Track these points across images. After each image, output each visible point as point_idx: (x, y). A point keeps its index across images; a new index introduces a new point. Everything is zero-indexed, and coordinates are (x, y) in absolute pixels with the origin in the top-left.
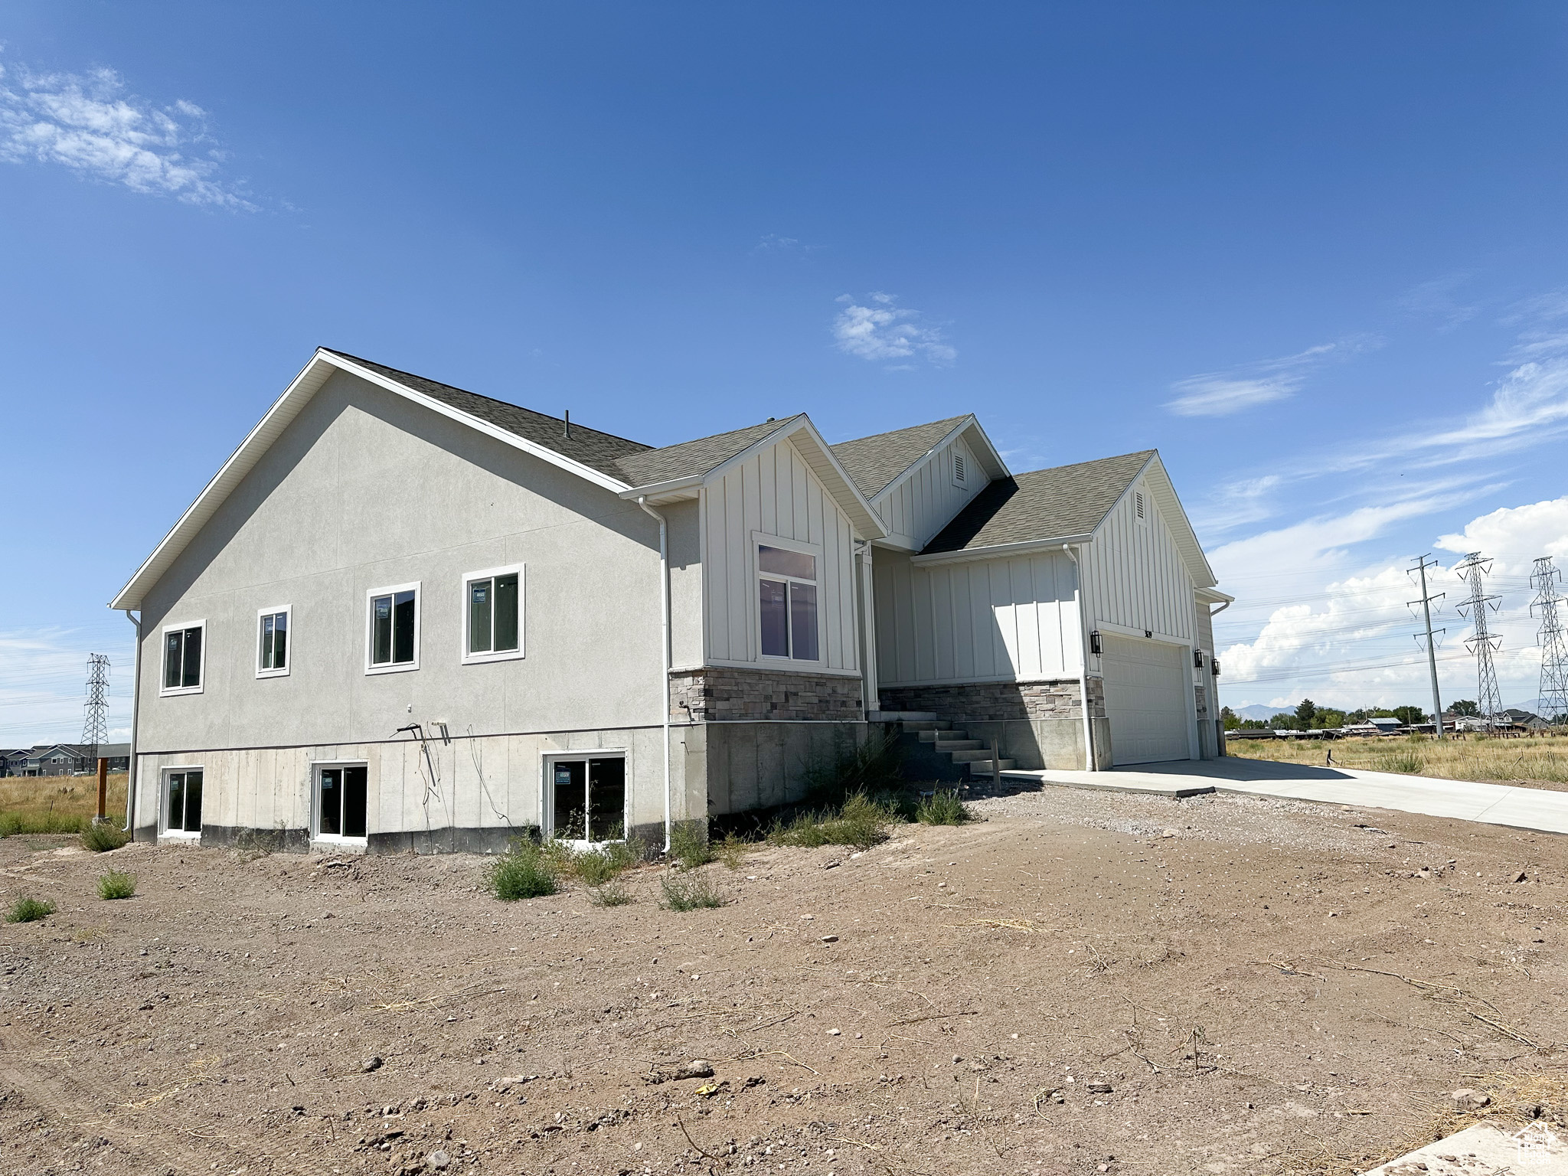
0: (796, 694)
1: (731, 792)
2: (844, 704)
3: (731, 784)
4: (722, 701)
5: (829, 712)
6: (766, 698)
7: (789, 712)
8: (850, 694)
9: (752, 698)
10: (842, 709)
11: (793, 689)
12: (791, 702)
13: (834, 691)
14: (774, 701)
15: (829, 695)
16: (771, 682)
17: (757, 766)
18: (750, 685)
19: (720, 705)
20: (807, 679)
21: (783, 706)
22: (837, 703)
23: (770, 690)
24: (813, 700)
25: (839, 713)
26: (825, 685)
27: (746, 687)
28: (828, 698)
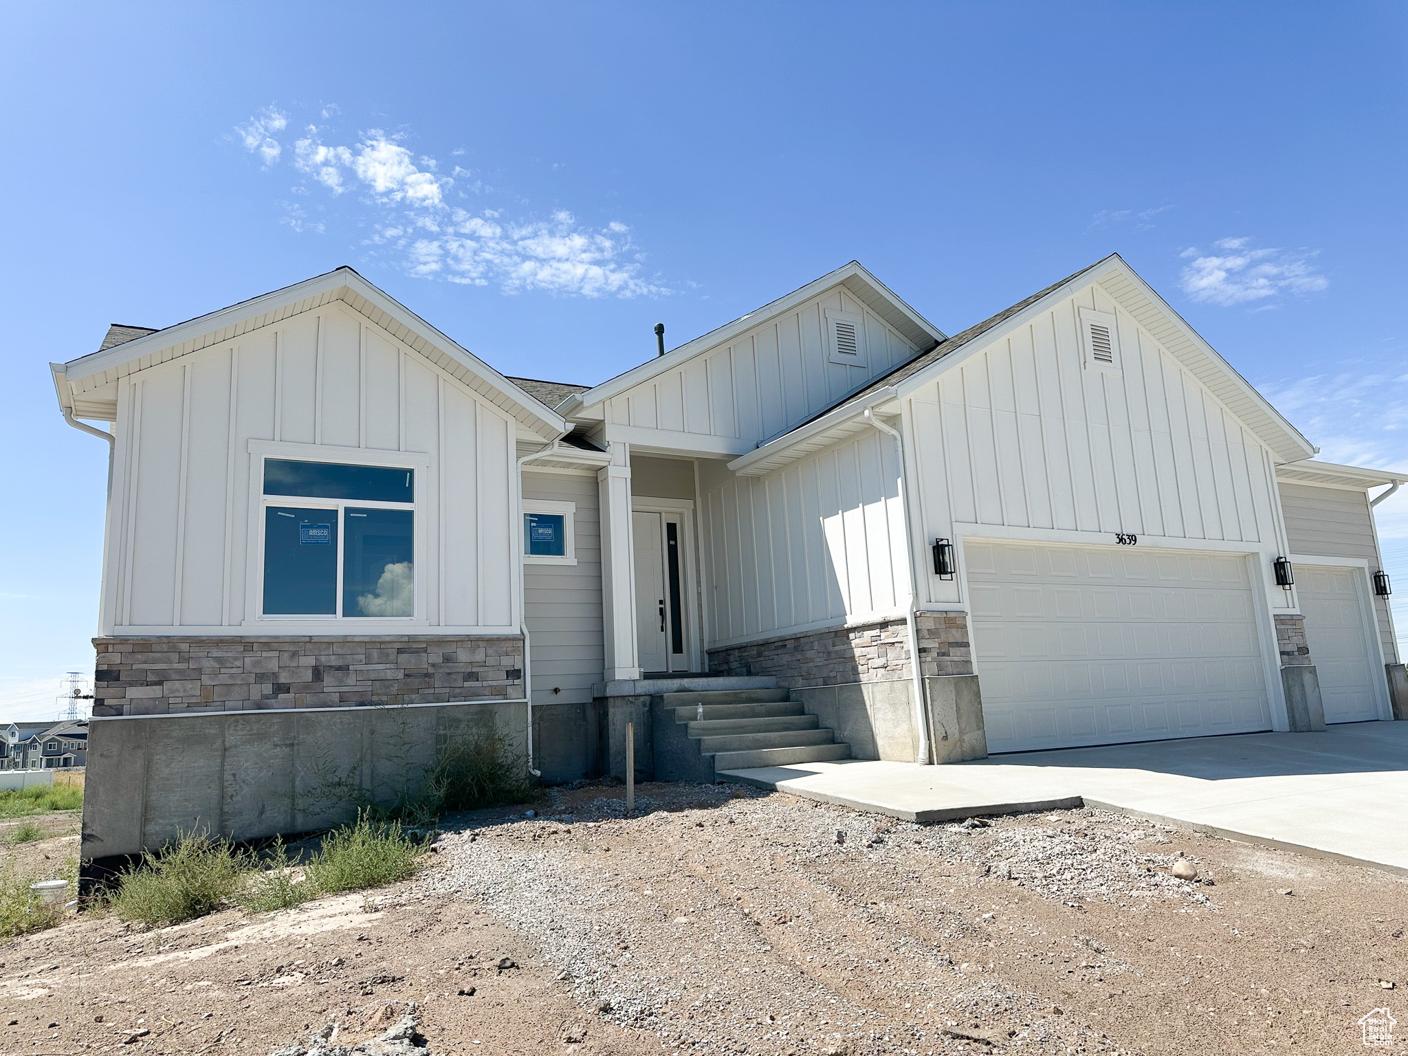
0: (344, 669)
1: (145, 820)
2: (472, 676)
3: (146, 807)
4: (142, 685)
5: (431, 691)
6: (261, 678)
7: (321, 695)
8: (490, 661)
9: (223, 679)
10: (467, 684)
11: (334, 661)
12: (328, 680)
13: (447, 659)
14: (282, 680)
15: (433, 665)
16: (276, 654)
17: (221, 779)
18: (218, 659)
19: (134, 693)
20: (376, 646)
21: (305, 687)
22: (454, 676)
23: (273, 666)
24: (390, 675)
25: (458, 690)
26: (426, 651)
27: (208, 664)
28: (431, 670)
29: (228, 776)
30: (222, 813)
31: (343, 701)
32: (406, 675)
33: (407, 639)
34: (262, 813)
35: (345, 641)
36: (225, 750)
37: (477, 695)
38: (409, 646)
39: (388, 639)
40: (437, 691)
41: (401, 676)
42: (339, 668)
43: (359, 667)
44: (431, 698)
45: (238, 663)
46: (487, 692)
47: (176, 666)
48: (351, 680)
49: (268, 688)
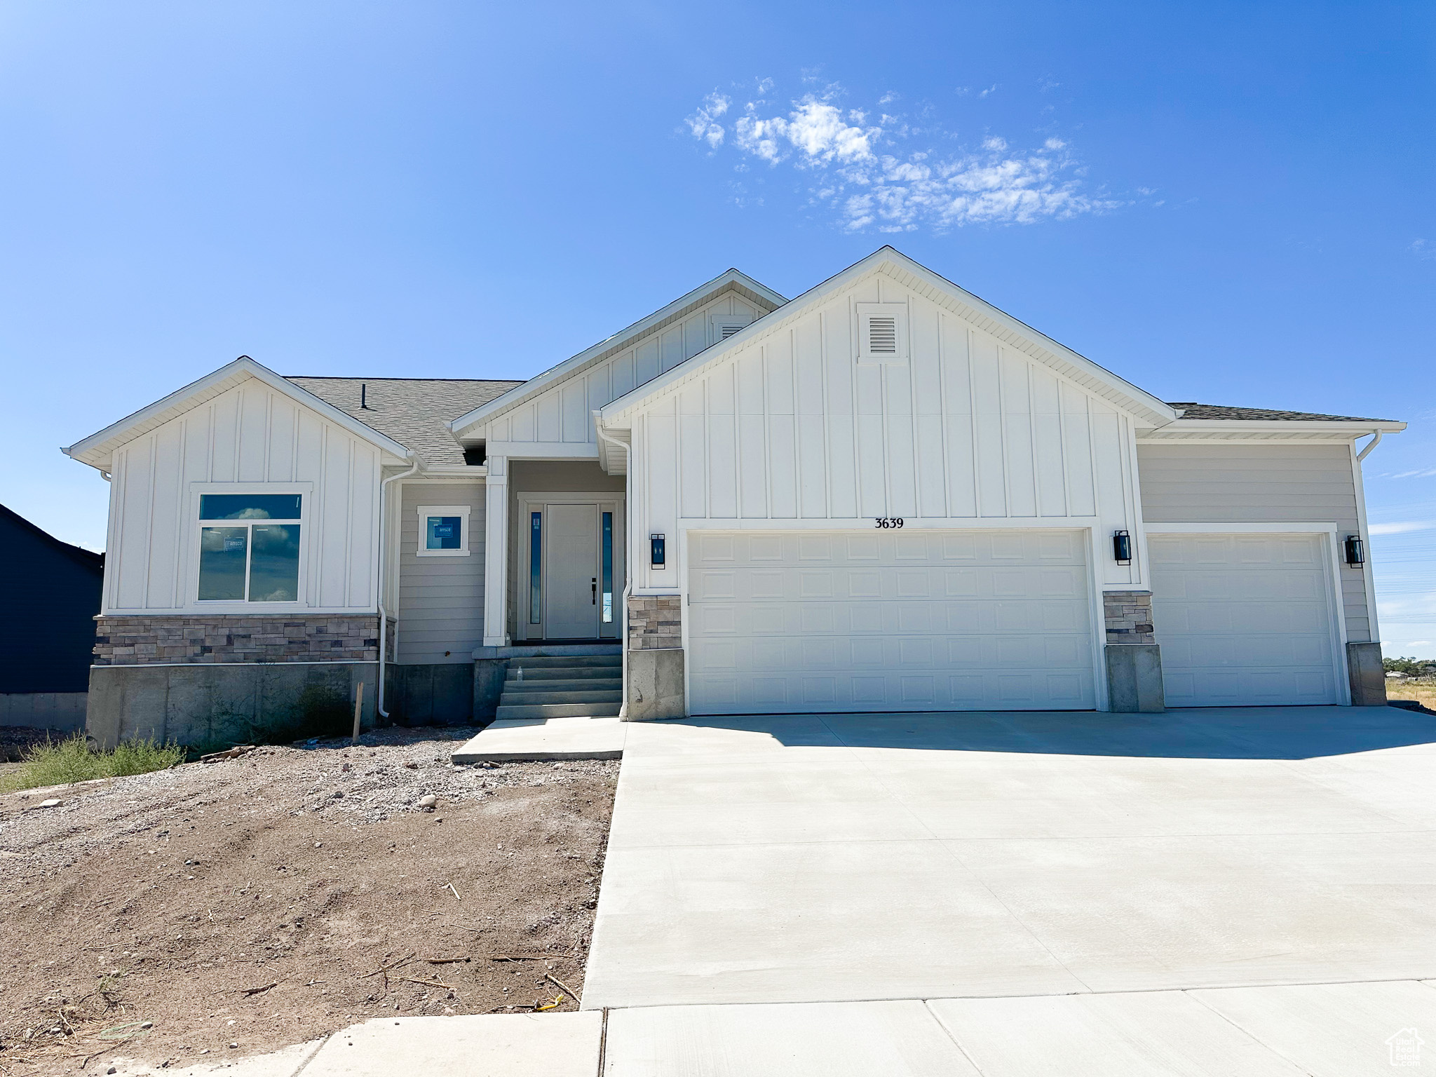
0: (247, 637)
1: (121, 731)
2: (337, 643)
3: (122, 722)
4: (122, 646)
5: (307, 653)
6: (193, 642)
7: (232, 655)
8: (352, 633)
9: (170, 643)
10: (333, 649)
11: (241, 632)
12: (237, 644)
13: (319, 631)
14: (207, 644)
15: (309, 635)
16: (203, 627)
17: (166, 707)
18: (168, 630)
19: (118, 651)
20: (268, 621)
21: (222, 649)
22: (324, 643)
23: (201, 634)
24: (278, 642)
25: (327, 653)
26: (304, 625)
27: (161, 633)
28: (307, 638)
29: (169, 706)
30: (166, 728)
31: (246, 659)
32: (290, 642)
33: (289, 617)
34: (189, 730)
35: (247, 618)
36: (169, 688)
37: (340, 657)
38: (292, 621)
39: (277, 617)
40: (311, 653)
41: (284, 642)
42: (244, 637)
43: (257, 636)
44: (306, 658)
45: (179, 633)
46: (348, 655)
47: (142, 634)
48: (252, 644)
49: (198, 649)
